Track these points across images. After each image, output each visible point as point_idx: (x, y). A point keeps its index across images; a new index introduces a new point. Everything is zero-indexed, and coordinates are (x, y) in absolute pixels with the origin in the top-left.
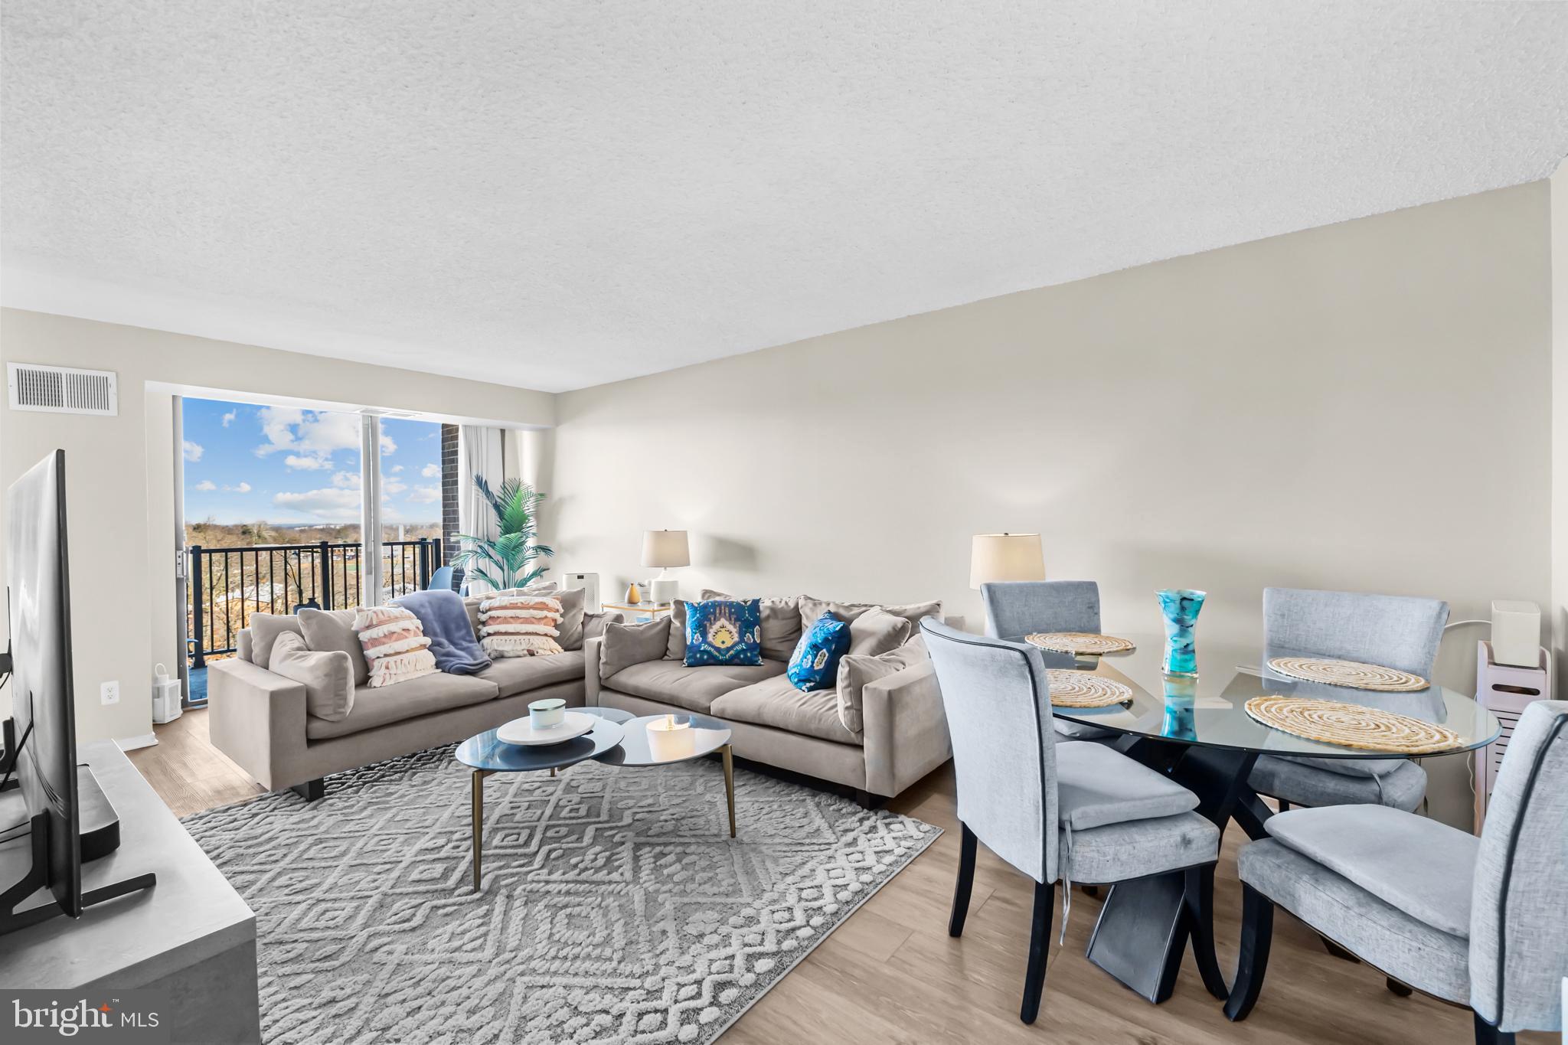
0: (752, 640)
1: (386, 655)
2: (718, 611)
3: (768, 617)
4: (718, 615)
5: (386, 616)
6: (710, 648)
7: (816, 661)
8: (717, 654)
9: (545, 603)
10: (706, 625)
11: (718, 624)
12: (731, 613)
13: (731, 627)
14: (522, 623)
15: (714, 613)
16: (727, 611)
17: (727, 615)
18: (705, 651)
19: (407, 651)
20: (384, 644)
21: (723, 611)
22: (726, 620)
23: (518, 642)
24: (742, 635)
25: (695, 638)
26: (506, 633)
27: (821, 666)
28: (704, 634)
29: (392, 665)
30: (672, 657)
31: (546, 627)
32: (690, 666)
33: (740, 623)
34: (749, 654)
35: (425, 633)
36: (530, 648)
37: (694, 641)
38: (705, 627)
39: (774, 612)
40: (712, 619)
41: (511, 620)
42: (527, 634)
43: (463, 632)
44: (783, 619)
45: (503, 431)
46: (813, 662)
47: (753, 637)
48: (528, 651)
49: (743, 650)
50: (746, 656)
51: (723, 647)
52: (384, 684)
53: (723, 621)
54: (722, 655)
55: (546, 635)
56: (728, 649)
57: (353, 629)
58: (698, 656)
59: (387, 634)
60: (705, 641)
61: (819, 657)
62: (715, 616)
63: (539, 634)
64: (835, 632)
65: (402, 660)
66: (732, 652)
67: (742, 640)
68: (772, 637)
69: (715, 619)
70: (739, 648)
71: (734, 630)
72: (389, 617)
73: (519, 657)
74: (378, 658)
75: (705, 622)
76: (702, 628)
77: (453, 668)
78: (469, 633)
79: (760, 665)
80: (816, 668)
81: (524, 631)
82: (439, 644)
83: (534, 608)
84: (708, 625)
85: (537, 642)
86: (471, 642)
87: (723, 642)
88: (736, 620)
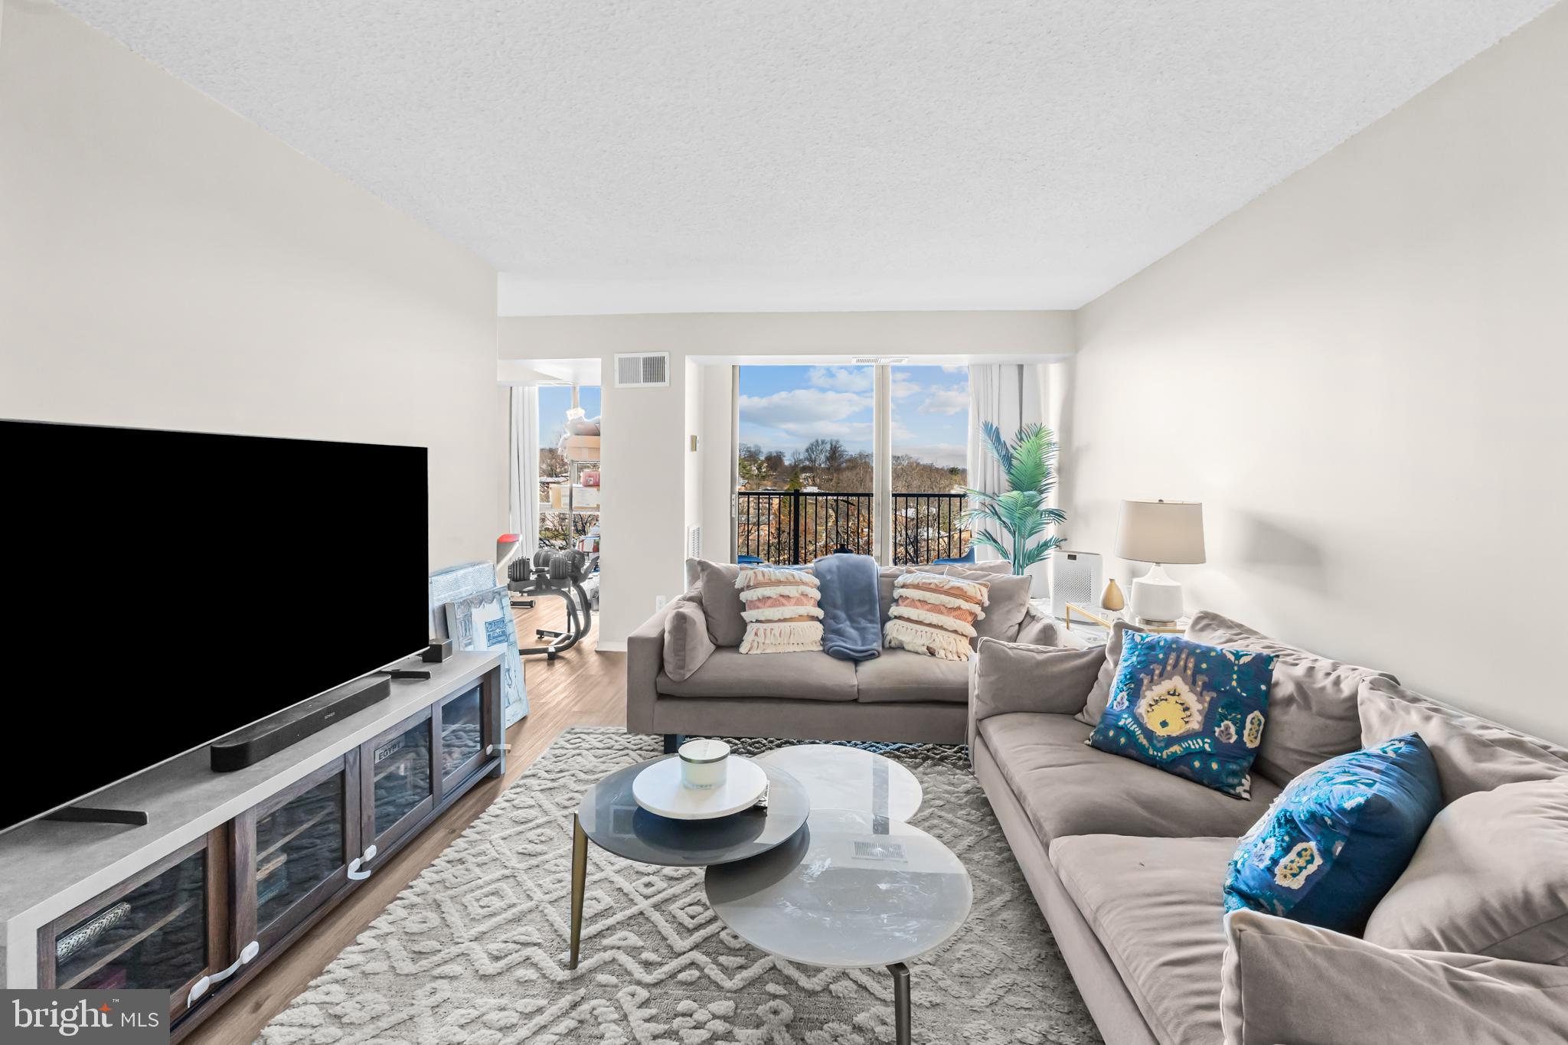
0: (1234, 738)
1: (757, 621)
2: (1171, 662)
3: (1289, 700)
4: (1169, 668)
5: (766, 577)
6: (1134, 727)
7: (1283, 861)
8: (1145, 742)
9: (962, 589)
10: (1142, 680)
11: (1166, 685)
12: (1197, 671)
13: (1190, 699)
14: (928, 610)
15: (1164, 663)
16: (1191, 665)
17: (1189, 672)
18: (1123, 730)
19: (780, 621)
20: (758, 608)
21: (1182, 663)
22: (1184, 680)
23: (919, 633)
24: (1211, 719)
25: (1119, 699)
26: (909, 620)
27: (1296, 884)
28: (1134, 696)
29: (761, 632)
30: (1087, 718)
31: (958, 621)
32: (1095, 746)
33: (1215, 695)
34: (1215, 766)
35: (820, 604)
36: (931, 646)
37: (1115, 703)
38: (1139, 683)
39: (1303, 693)
40: (1157, 672)
41: (918, 604)
42: (930, 625)
43: (866, 608)
44: (1321, 714)
45: (1021, 367)
46: (1275, 862)
47: (1240, 733)
48: (928, 648)
49: (1202, 752)
50: (1206, 766)
51: (1161, 732)
52: (750, 653)
53: (1177, 682)
54: (1155, 748)
55: (955, 632)
56: (1171, 741)
57: (736, 587)
58: (1111, 733)
59: (761, 598)
60: (1131, 710)
61: (1292, 855)
62: (1164, 668)
63: (946, 630)
64: (1342, 811)
65: (772, 629)
66: (1176, 749)
67: (1207, 731)
68: (1290, 744)
69: (1161, 675)
70: (1195, 745)
71: (1196, 706)
72: (770, 579)
73: (917, 653)
74: (752, 622)
75: (1142, 675)
76: (1134, 686)
77: (831, 649)
78: (872, 611)
79: (1238, 797)
80: (1279, 881)
81: (928, 622)
82: (835, 618)
83: (947, 593)
84: (1146, 682)
85: (940, 640)
86: (871, 622)
87: (1164, 724)
88: (1207, 687)
